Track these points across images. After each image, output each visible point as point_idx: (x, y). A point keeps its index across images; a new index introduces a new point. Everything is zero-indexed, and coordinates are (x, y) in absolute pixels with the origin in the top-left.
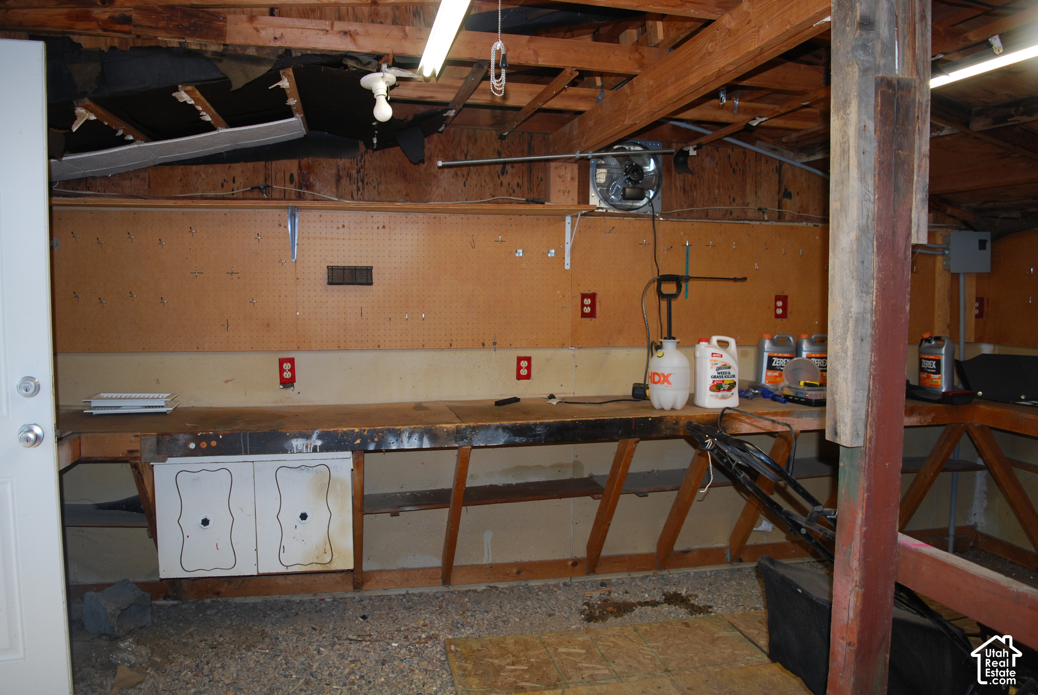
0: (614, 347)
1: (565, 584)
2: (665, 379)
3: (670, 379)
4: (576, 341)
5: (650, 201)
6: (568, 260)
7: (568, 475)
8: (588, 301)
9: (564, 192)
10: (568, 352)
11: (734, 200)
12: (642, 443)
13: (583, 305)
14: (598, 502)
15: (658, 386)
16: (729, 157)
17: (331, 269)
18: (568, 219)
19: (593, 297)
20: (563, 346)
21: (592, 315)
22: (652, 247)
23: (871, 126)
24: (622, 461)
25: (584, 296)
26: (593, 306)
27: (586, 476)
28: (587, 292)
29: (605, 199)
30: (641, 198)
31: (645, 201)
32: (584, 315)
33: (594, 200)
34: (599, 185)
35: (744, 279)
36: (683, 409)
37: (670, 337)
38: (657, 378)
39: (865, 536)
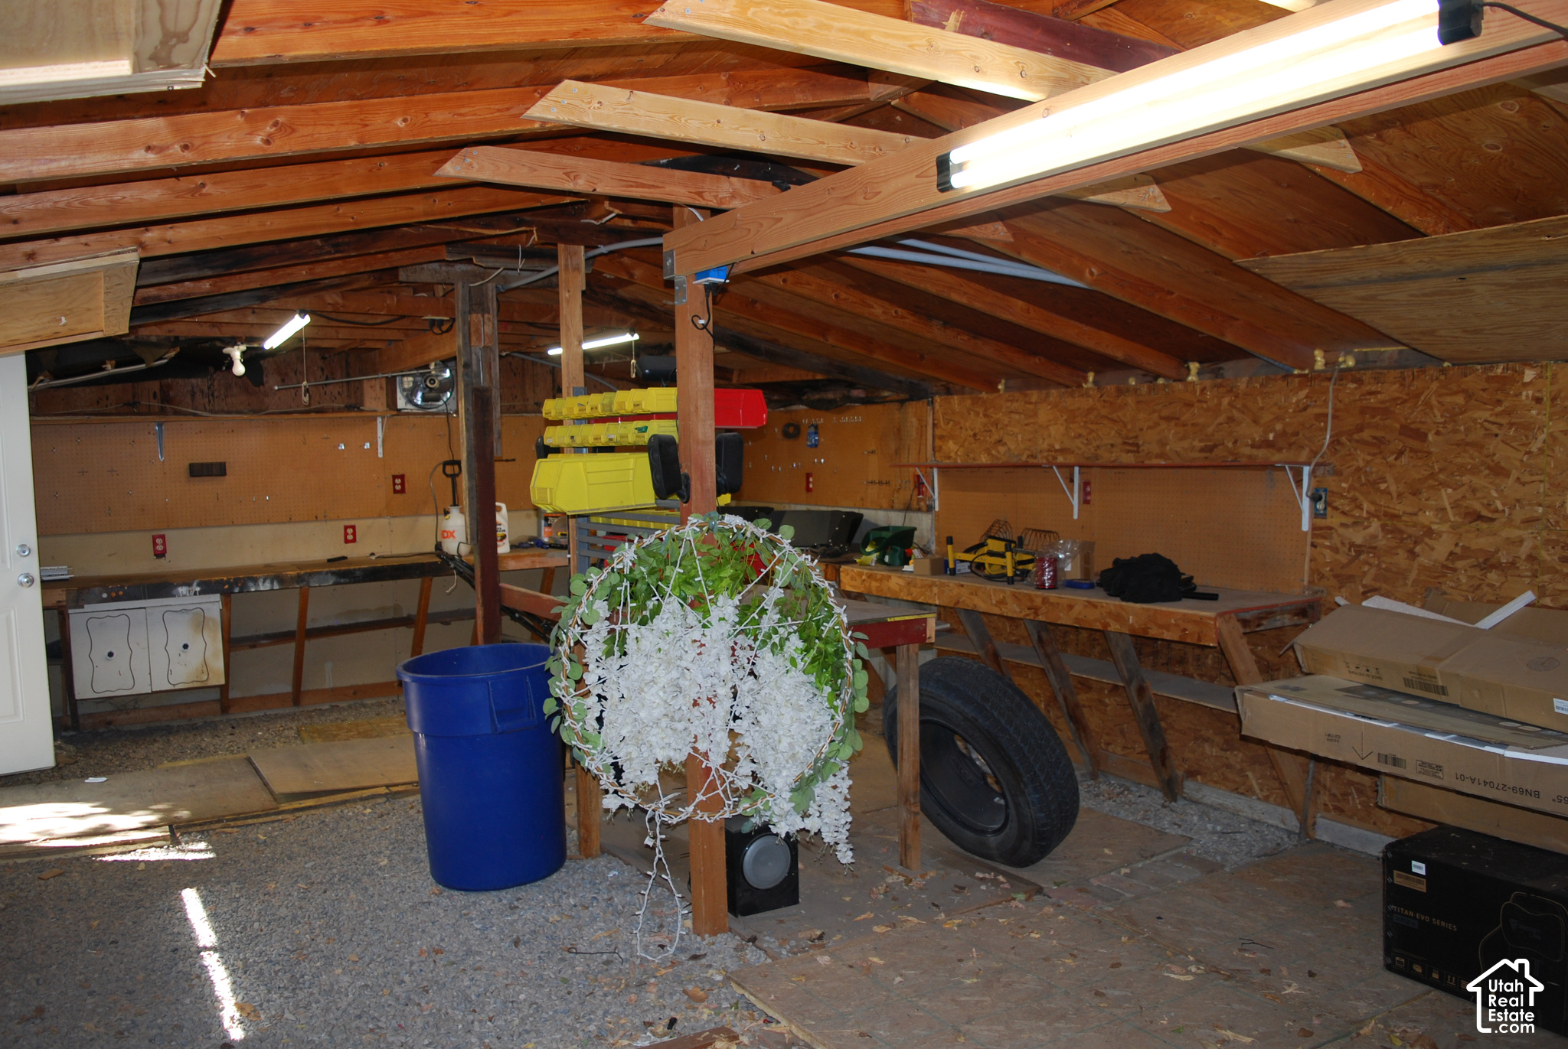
0: (421, 515)
1: (393, 701)
2: (452, 534)
3: (455, 534)
4: (390, 512)
5: (445, 402)
6: (380, 450)
7: (390, 615)
8: (398, 481)
9: (375, 399)
10: (384, 521)
11: (516, 397)
12: (436, 579)
13: (394, 484)
14: (413, 629)
15: (447, 540)
16: (510, 364)
17: (191, 466)
18: (379, 420)
19: (402, 477)
20: (380, 516)
21: (403, 491)
22: (447, 437)
24: (424, 596)
25: (395, 477)
26: (403, 484)
27: (405, 615)
28: (397, 474)
29: (411, 401)
30: (438, 400)
31: (441, 403)
32: (396, 491)
33: (401, 403)
34: (404, 390)
35: (514, 460)
36: (466, 556)
37: (455, 504)
38: (445, 535)
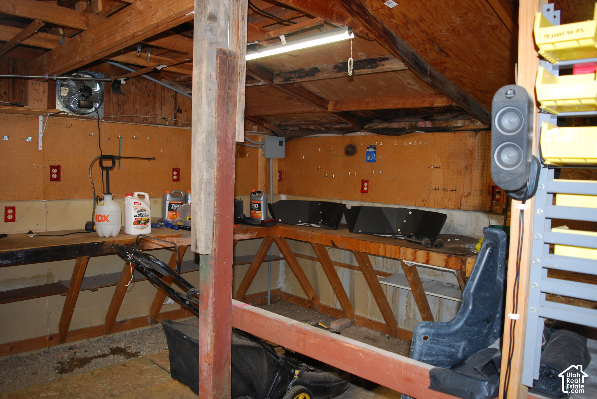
0: (72, 199)
1: (45, 352)
2: (105, 218)
3: (108, 218)
4: (47, 196)
5: (96, 109)
6: (40, 144)
7: (44, 282)
8: (54, 171)
9: (38, 100)
10: (42, 203)
11: (149, 112)
12: (92, 259)
13: (52, 173)
14: (65, 297)
15: (101, 223)
16: (146, 87)
18: (41, 118)
19: (58, 168)
20: (38, 199)
21: (58, 179)
22: (98, 138)
23: (214, 75)
24: (79, 271)
25: (52, 167)
26: (58, 173)
27: (56, 281)
28: (54, 165)
29: (68, 107)
30: (91, 108)
31: (93, 109)
32: (52, 179)
33: (59, 107)
34: (62, 97)
35: (154, 159)
36: (118, 236)
37: (109, 193)
38: (100, 218)
39: (214, 303)
